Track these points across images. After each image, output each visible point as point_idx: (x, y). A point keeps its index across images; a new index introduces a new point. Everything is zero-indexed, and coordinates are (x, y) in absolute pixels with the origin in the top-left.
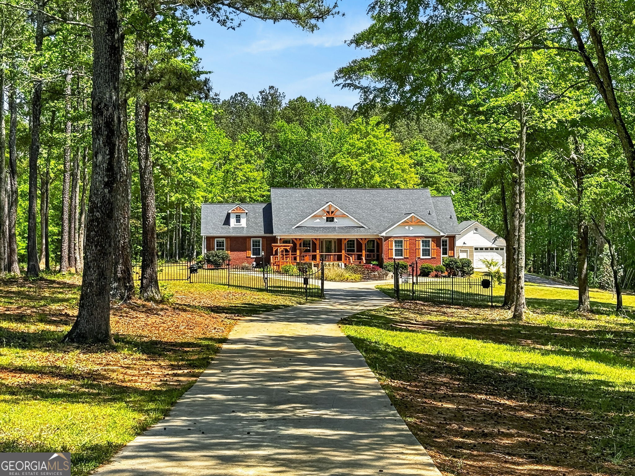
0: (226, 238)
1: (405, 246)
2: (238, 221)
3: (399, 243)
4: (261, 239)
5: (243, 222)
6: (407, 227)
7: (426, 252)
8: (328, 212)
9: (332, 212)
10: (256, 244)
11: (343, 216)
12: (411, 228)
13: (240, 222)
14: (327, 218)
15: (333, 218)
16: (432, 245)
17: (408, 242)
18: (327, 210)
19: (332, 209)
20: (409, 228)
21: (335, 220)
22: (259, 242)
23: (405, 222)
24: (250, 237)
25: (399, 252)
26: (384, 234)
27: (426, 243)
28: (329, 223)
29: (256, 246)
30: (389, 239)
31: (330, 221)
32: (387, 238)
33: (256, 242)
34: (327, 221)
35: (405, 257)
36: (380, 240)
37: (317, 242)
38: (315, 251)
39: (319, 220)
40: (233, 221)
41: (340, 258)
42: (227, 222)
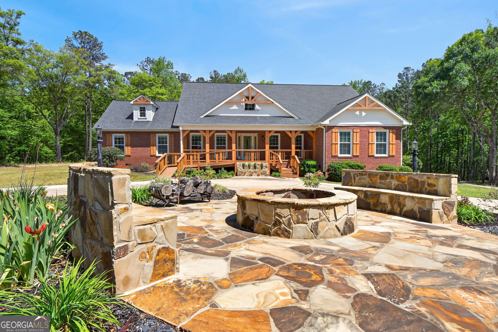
0: (126, 133)
1: (356, 139)
2: (143, 114)
3: (345, 135)
4: (168, 135)
5: (150, 115)
6: (358, 113)
7: (381, 148)
8: (248, 98)
9: (253, 98)
10: (162, 140)
11: (268, 103)
12: (364, 114)
13: (144, 116)
14: (246, 105)
15: (254, 105)
16: (391, 137)
17: (358, 134)
18: (246, 94)
19: (253, 94)
20: (361, 114)
21: (257, 107)
22: (166, 138)
23: (357, 105)
24: (155, 133)
25: (346, 148)
26: (327, 122)
27: (381, 136)
28: (248, 111)
29: (163, 143)
30: (334, 130)
31: (250, 109)
32: (329, 128)
33: (163, 138)
34: (246, 109)
35: (355, 154)
36: (319, 132)
37: (233, 136)
38: (230, 147)
39: (235, 107)
40: (137, 114)
41: (262, 158)
42: (131, 117)
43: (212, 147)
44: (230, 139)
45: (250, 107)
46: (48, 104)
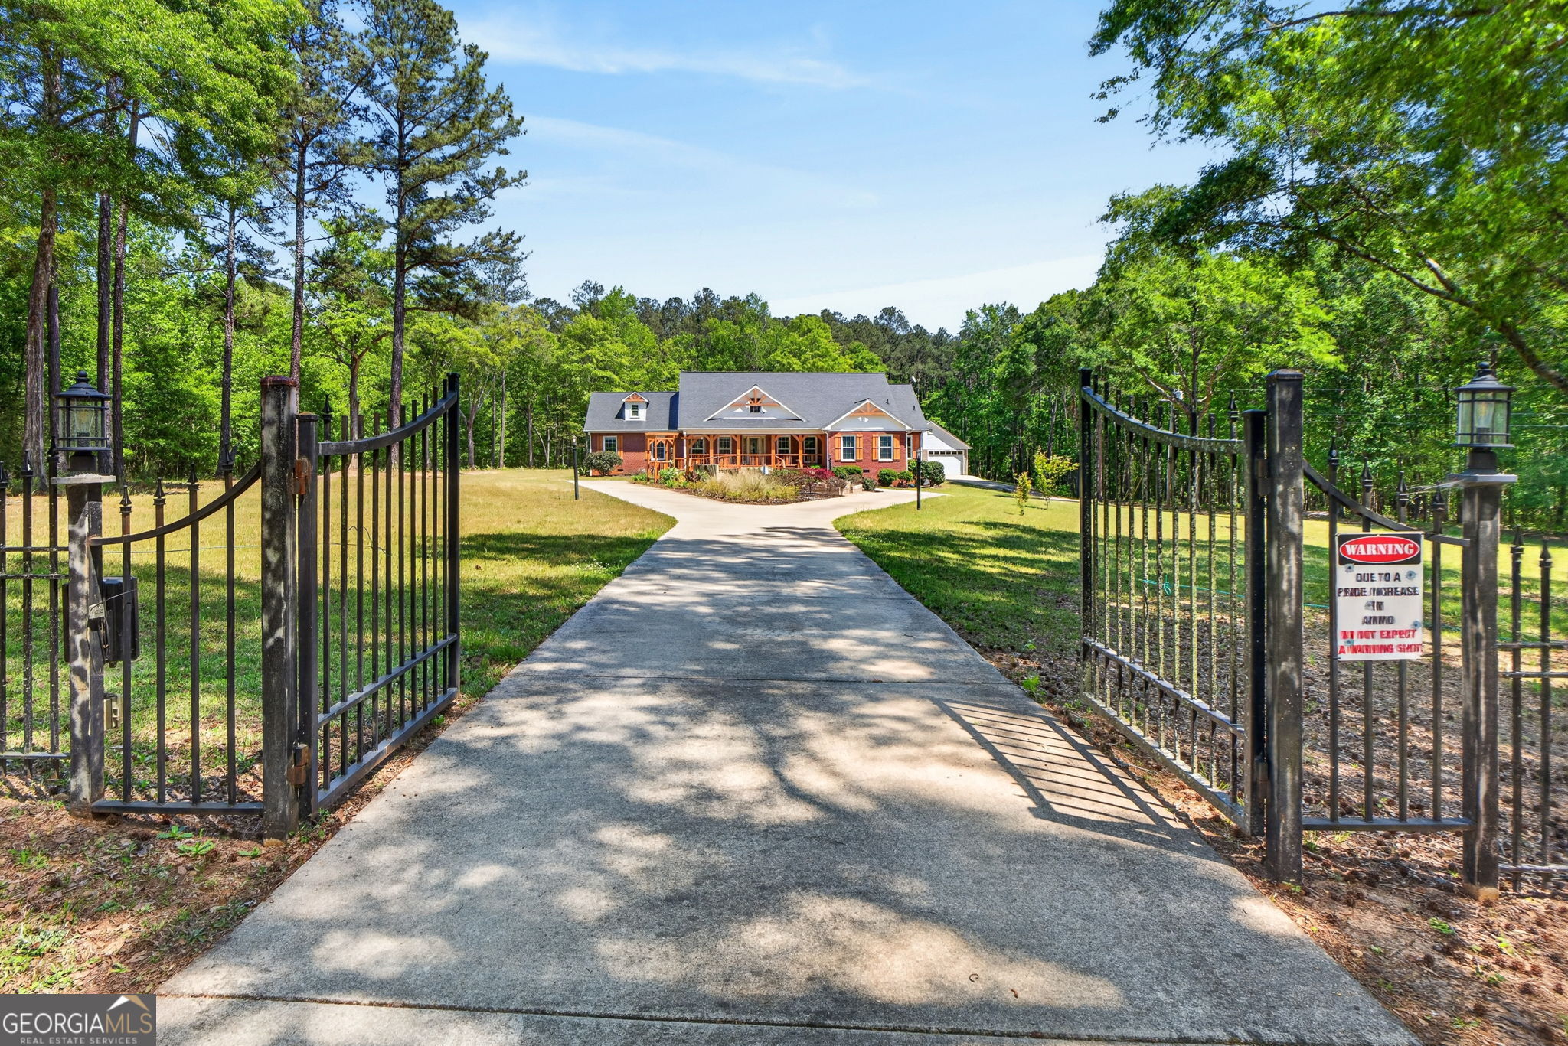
0: (619, 435)
1: (859, 443)
2: (635, 413)
3: (849, 440)
5: (643, 414)
6: (860, 419)
7: (886, 453)
8: (753, 400)
9: (758, 400)
11: (774, 405)
12: (866, 420)
13: (637, 415)
14: (752, 407)
15: (759, 408)
16: (895, 443)
17: (861, 439)
18: (752, 396)
19: (759, 396)
20: (863, 420)
21: (763, 409)
23: (859, 411)
25: (849, 453)
26: (828, 428)
27: (886, 441)
28: (753, 414)
30: (836, 436)
31: (756, 412)
32: (832, 434)
34: (751, 412)
35: (858, 459)
36: (823, 436)
37: (738, 440)
38: (734, 452)
39: (739, 410)
40: (628, 414)
41: (768, 462)
42: (620, 415)
43: (715, 452)
44: (734, 442)
45: (756, 409)
46: (530, 373)
